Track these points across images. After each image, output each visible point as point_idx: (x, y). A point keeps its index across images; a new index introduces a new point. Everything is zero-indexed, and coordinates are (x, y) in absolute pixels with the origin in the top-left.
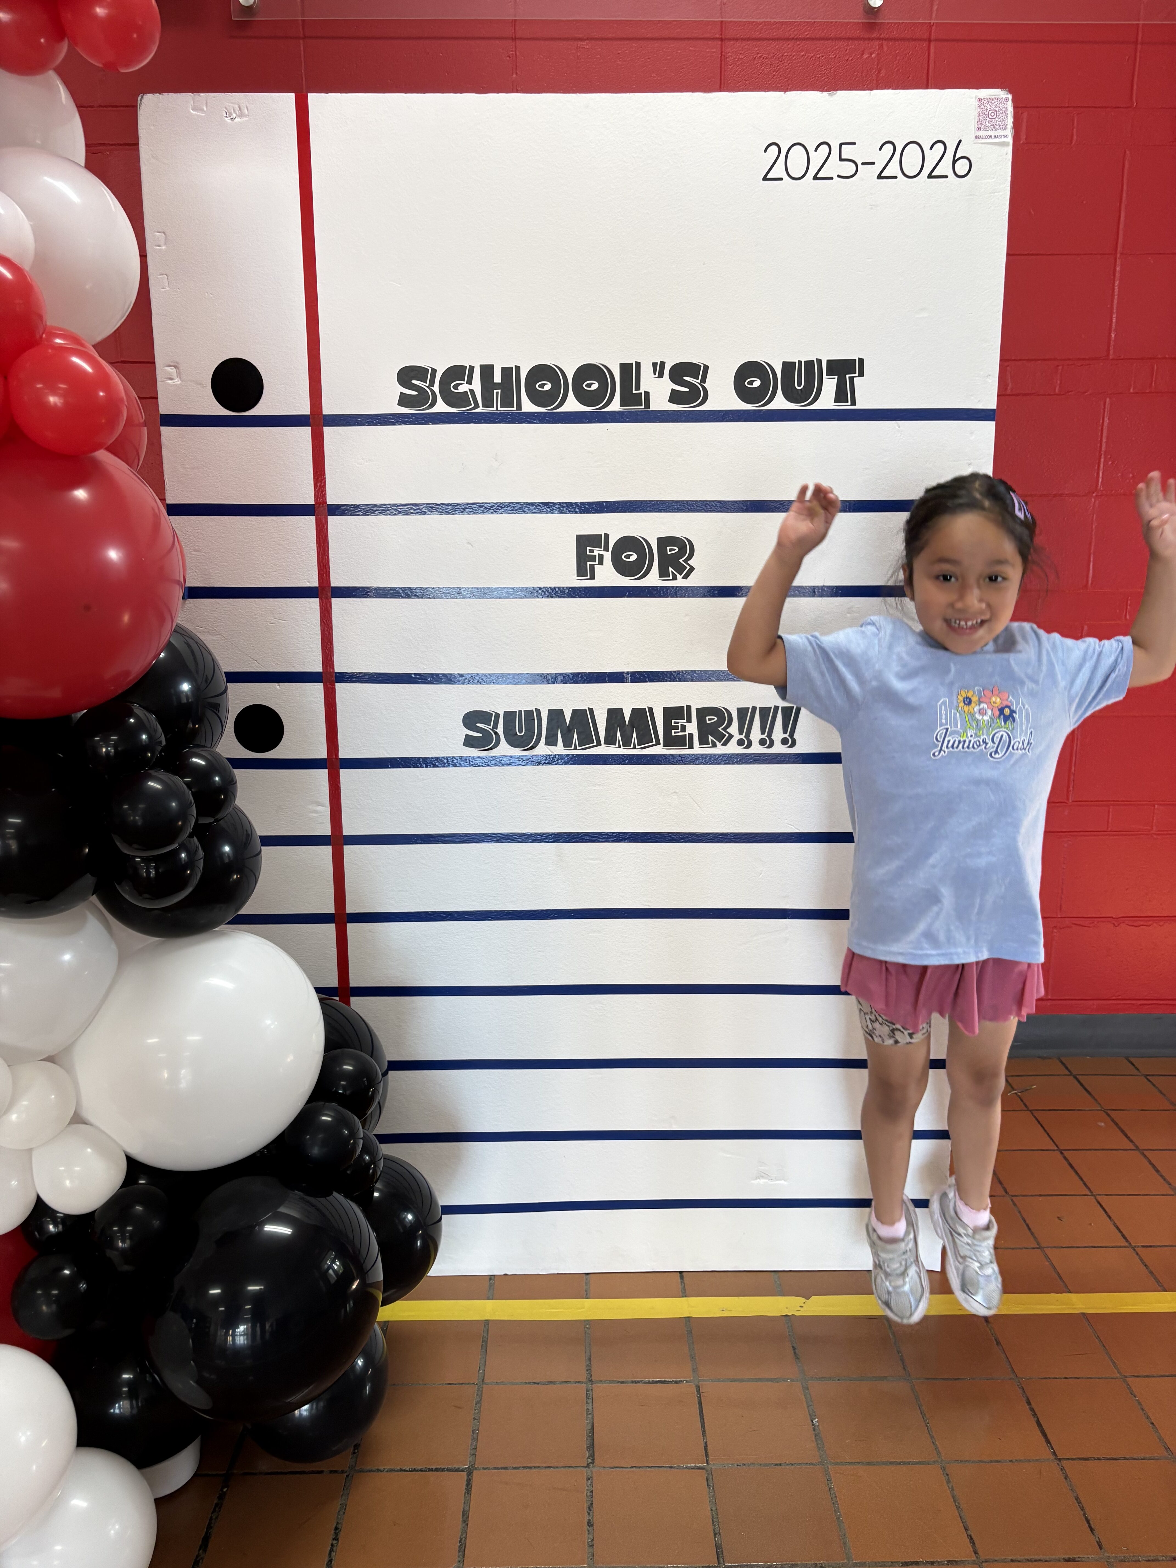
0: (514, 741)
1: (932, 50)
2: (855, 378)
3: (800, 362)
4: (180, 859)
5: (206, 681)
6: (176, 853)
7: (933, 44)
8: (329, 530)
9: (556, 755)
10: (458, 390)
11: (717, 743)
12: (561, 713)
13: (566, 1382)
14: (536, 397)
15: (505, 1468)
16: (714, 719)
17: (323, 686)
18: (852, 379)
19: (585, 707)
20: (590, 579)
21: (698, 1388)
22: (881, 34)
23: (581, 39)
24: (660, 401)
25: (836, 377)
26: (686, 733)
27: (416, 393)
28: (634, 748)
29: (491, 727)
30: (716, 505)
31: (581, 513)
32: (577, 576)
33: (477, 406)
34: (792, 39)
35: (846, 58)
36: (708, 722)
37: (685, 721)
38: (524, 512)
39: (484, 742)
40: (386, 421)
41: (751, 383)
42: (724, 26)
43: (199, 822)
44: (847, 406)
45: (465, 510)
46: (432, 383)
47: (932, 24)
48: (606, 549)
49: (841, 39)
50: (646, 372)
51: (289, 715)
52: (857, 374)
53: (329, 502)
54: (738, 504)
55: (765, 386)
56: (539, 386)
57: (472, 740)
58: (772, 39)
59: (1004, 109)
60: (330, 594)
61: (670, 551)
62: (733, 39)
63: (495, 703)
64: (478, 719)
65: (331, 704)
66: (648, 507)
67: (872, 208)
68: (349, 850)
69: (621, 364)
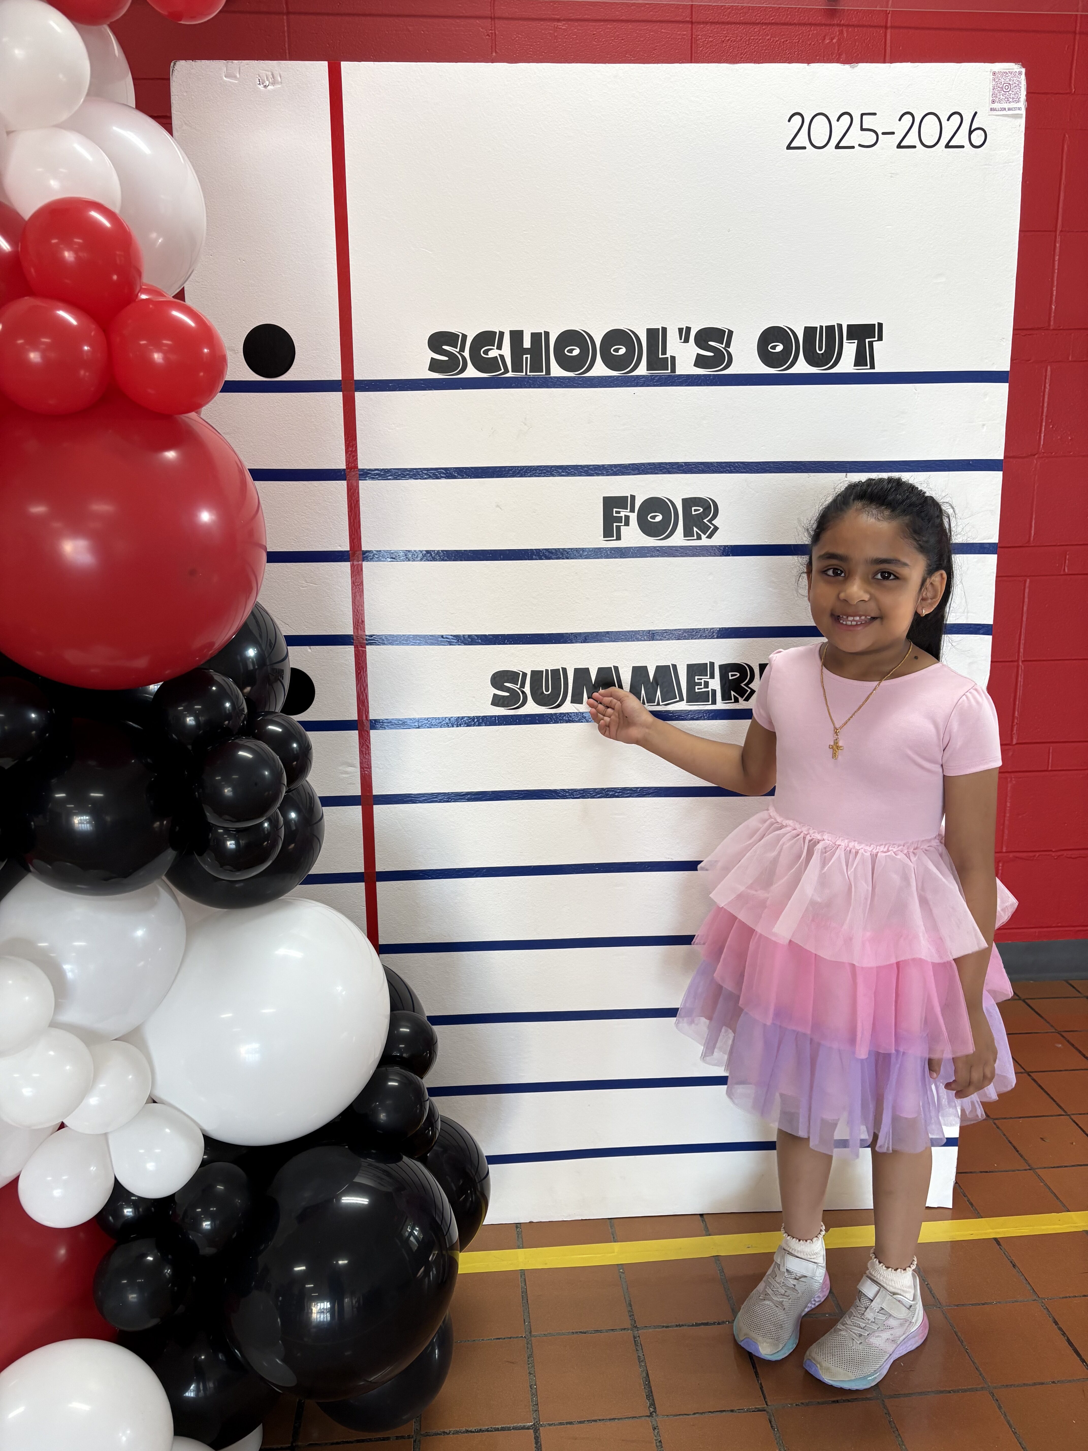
0: (540, 700)
1: (888, 37)
2: (874, 343)
3: (821, 327)
5: (269, 645)
7: (889, 31)
8: (360, 494)
9: (580, 713)
10: (488, 355)
11: (740, 698)
12: (587, 671)
13: (612, 1330)
14: (564, 362)
15: (571, 1423)
16: (737, 675)
17: (353, 649)
18: (871, 344)
19: (610, 665)
20: (616, 540)
22: (841, 21)
23: (559, 20)
24: (686, 366)
25: (856, 341)
26: (709, 689)
27: (447, 359)
28: (658, 704)
29: (518, 687)
30: (740, 466)
31: (607, 475)
32: (604, 537)
33: (506, 371)
34: (758, 24)
35: (809, 43)
36: (730, 678)
37: (708, 677)
38: (553, 475)
39: (512, 701)
40: (417, 386)
41: (774, 347)
42: (694, 10)
44: (866, 370)
45: (494, 474)
46: (462, 349)
47: (888, 12)
48: (632, 510)
49: (804, 24)
50: (673, 338)
51: (320, 677)
52: (876, 339)
53: (360, 467)
54: (761, 465)
55: (787, 350)
56: (568, 351)
57: (500, 700)
58: (739, 23)
59: (1017, 83)
60: (361, 557)
61: (694, 512)
62: (703, 23)
63: (523, 662)
64: (506, 678)
65: (362, 667)
66: (673, 468)
67: (891, 177)
68: (379, 810)
69: (648, 330)
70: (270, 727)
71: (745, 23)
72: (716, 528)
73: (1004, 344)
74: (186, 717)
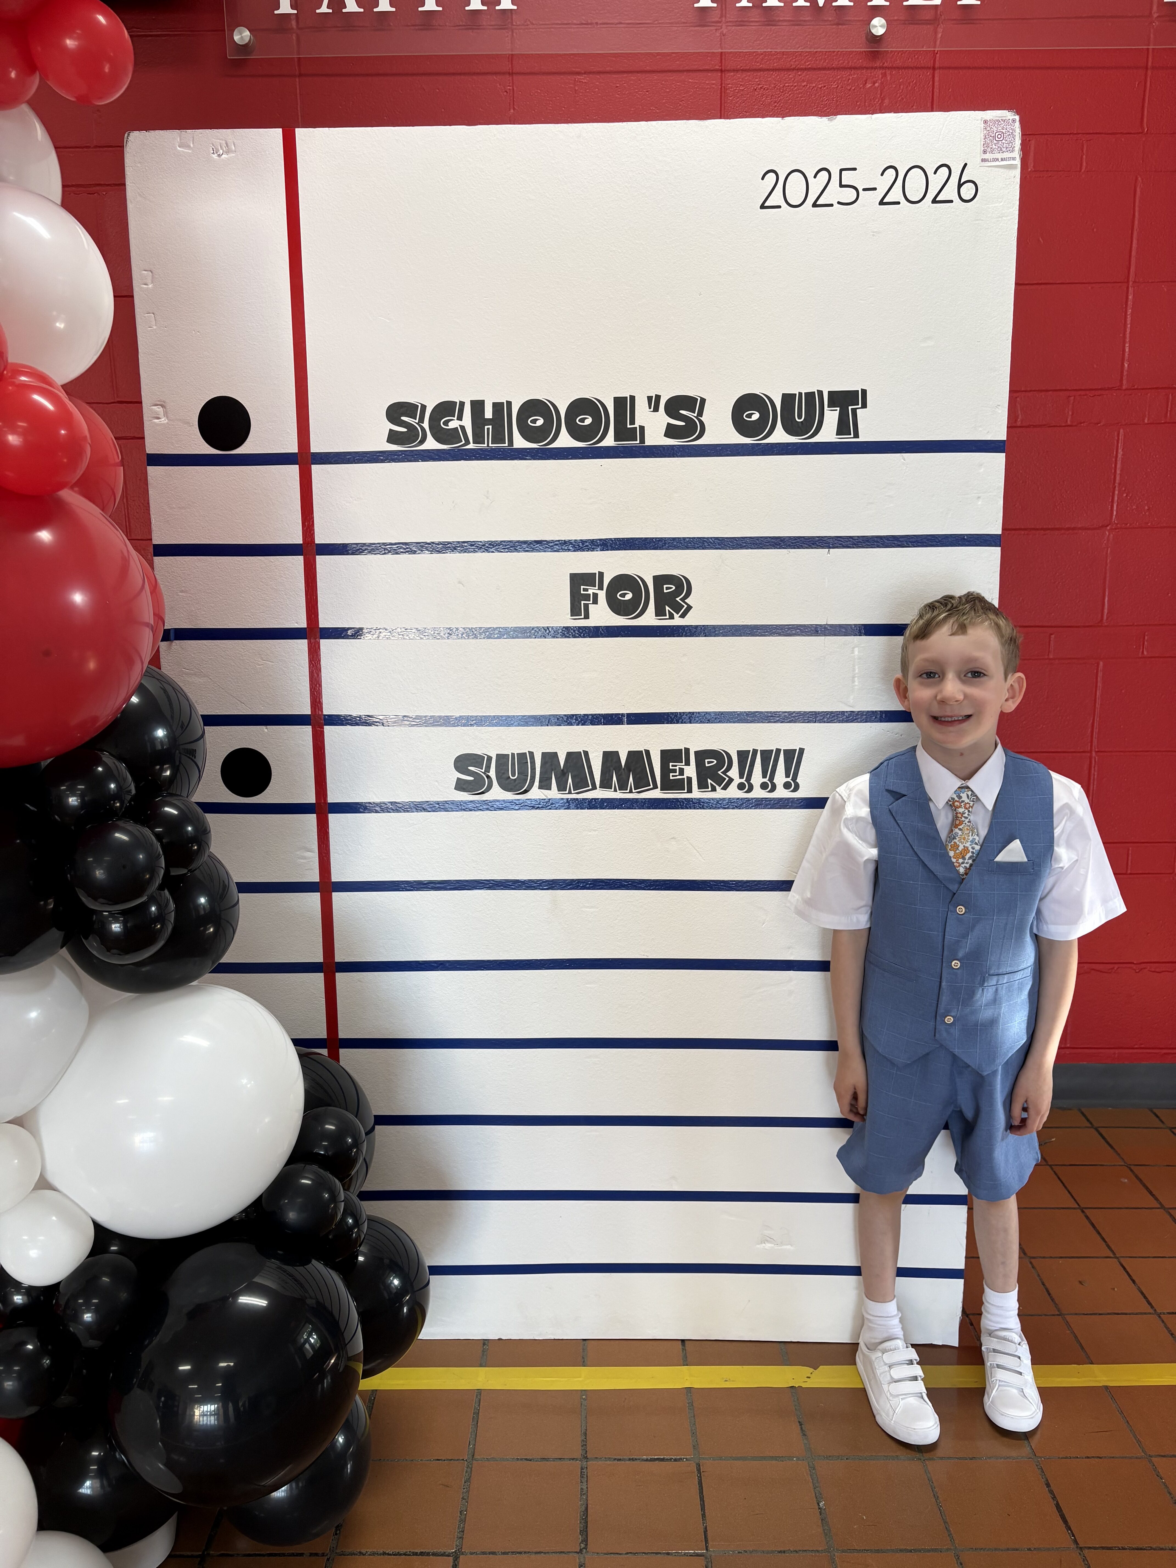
0: (506, 785)
1: (937, 79)
2: (858, 410)
3: (800, 394)
4: (150, 912)
5: (182, 727)
6: (145, 906)
7: (937, 72)
8: (318, 570)
9: (549, 799)
10: (448, 426)
11: (717, 787)
12: (555, 755)
13: (560, 1459)
14: (527, 433)
15: (494, 1553)
16: (713, 762)
17: (311, 729)
18: (854, 412)
19: (580, 749)
20: (584, 618)
21: (698, 1465)
22: (884, 64)
23: (578, 73)
24: (655, 436)
25: (838, 409)
26: (685, 777)
27: (405, 430)
28: (631, 792)
29: (483, 771)
30: (714, 541)
31: (574, 551)
32: (571, 616)
33: (467, 442)
34: (794, 69)
35: (849, 88)
36: (707, 765)
37: (684, 764)
38: (516, 550)
39: (476, 786)
40: (375, 459)
41: (750, 416)
42: (723, 57)
43: (172, 874)
44: (849, 439)
45: (456, 549)
46: (422, 420)
47: (936, 52)
48: (601, 588)
49: (844, 68)
50: (641, 406)
51: (278, 760)
52: (860, 406)
53: (317, 542)
54: (736, 540)
55: (763, 419)
56: (531, 422)
57: (464, 784)
58: (773, 70)
59: (1011, 131)
60: (318, 635)
61: (666, 589)
62: (734, 70)
63: (487, 745)
64: (470, 762)
65: (320, 748)
66: (644, 543)
67: (873, 235)
68: (338, 898)
69: (615, 398)
70: (167, 809)
71: (779, 70)
73: (998, 412)
74: (68, 797)
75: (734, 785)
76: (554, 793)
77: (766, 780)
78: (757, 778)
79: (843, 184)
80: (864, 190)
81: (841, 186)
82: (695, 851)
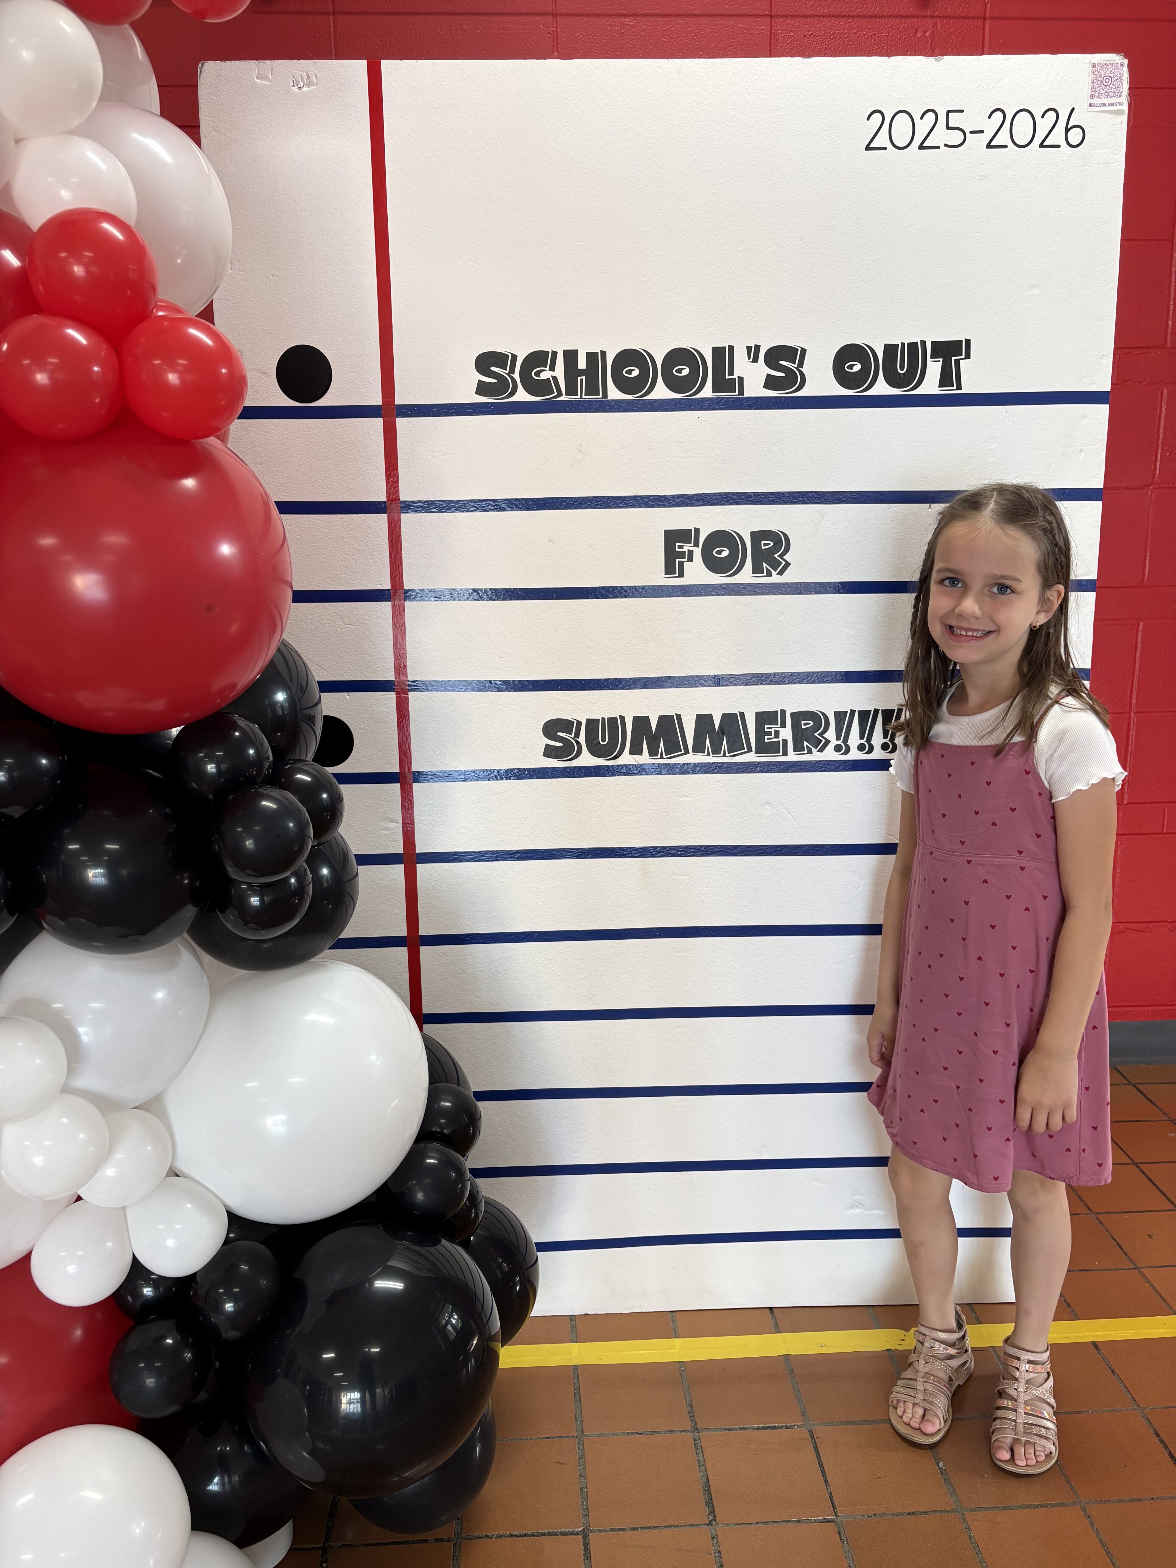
0: (596, 750)
1: (987, 27)
2: (961, 361)
3: (903, 344)
5: (300, 690)
7: (987, 22)
8: (402, 529)
9: (641, 764)
10: (540, 377)
11: (813, 749)
12: (647, 719)
13: (671, 1431)
14: (622, 384)
15: (623, 1530)
16: (810, 724)
17: (395, 696)
18: (957, 362)
19: (672, 712)
20: (679, 577)
21: (812, 1433)
22: (935, 12)
23: (626, 16)
24: (755, 388)
25: (941, 360)
26: (780, 739)
27: (495, 381)
28: (724, 755)
29: (572, 736)
30: (814, 496)
31: (670, 507)
32: (665, 574)
33: (560, 394)
34: (841, 16)
36: (803, 727)
37: (779, 726)
38: (610, 507)
39: (565, 752)
40: (463, 411)
41: (851, 367)
44: (952, 391)
45: (546, 506)
46: (512, 370)
48: (696, 545)
49: (895, 16)
50: (740, 357)
51: (359, 726)
52: (963, 357)
53: (402, 498)
54: (836, 495)
55: (865, 370)
56: (626, 372)
57: (553, 750)
58: (823, 16)
59: (1119, 75)
60: (402, 596)
61: (764, 546)
63: (577, 710)
64: (559, 727)
65: (404, 714)
66: (741, 499)
67: (980, 179)
68: (422, 869)
69: (713, 348)
70: (299, 776)
71: (830, 16)
72: (788, 564)
73: (1104, 362)
74: (206, 764)
75: (830, 748)
76: (645, 758)
77: (863, 741)
78: (854, 739)
79: (950, 126)
80: (971, 132)
81: (948, 128)
82: (790, 815)
